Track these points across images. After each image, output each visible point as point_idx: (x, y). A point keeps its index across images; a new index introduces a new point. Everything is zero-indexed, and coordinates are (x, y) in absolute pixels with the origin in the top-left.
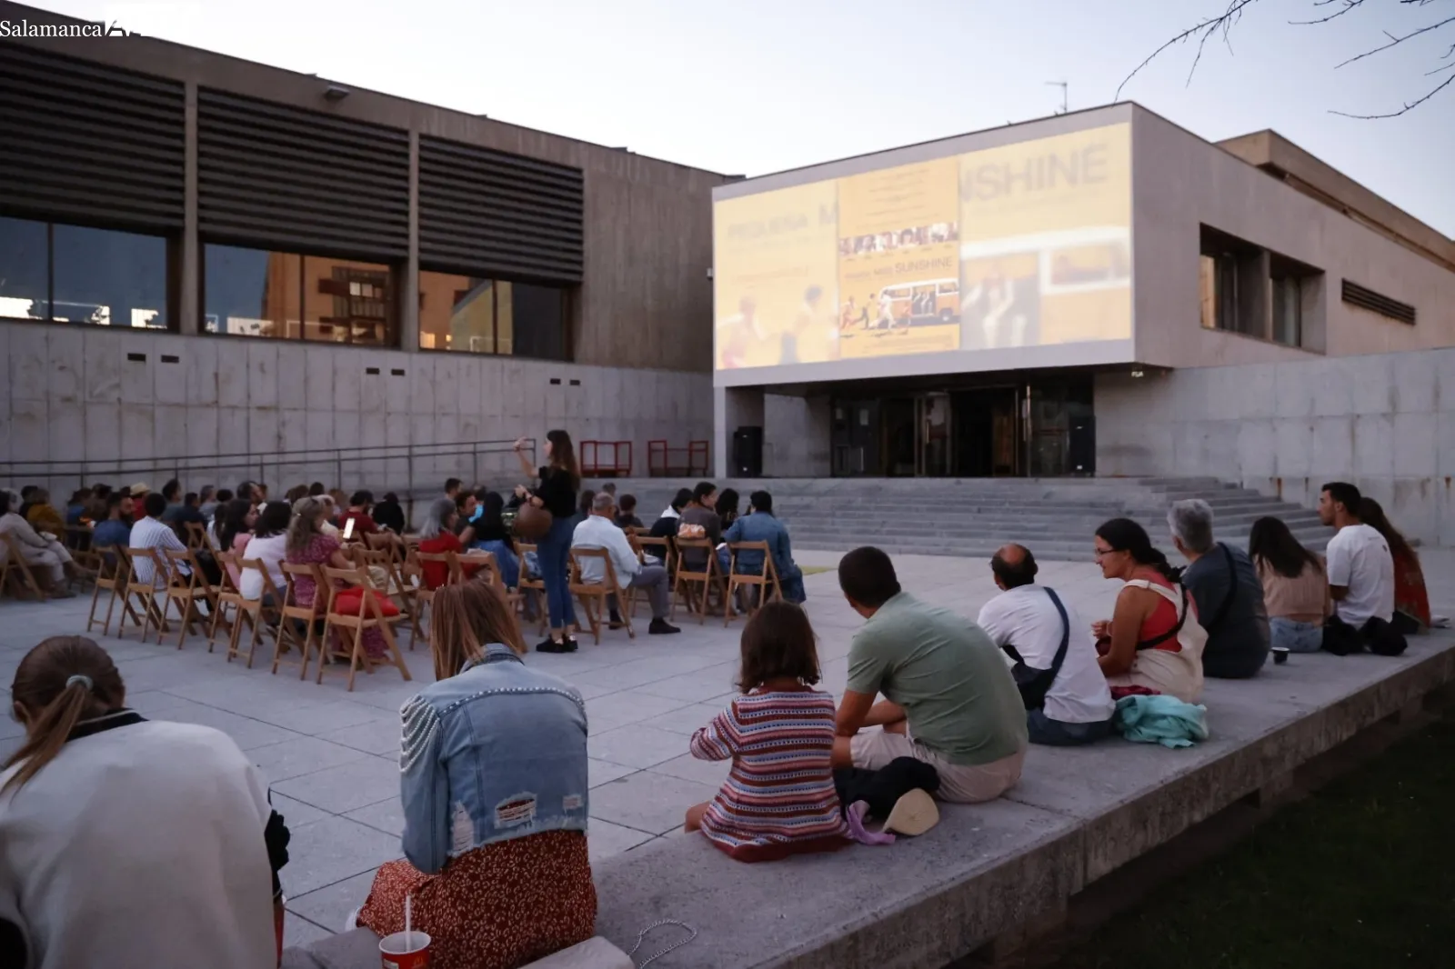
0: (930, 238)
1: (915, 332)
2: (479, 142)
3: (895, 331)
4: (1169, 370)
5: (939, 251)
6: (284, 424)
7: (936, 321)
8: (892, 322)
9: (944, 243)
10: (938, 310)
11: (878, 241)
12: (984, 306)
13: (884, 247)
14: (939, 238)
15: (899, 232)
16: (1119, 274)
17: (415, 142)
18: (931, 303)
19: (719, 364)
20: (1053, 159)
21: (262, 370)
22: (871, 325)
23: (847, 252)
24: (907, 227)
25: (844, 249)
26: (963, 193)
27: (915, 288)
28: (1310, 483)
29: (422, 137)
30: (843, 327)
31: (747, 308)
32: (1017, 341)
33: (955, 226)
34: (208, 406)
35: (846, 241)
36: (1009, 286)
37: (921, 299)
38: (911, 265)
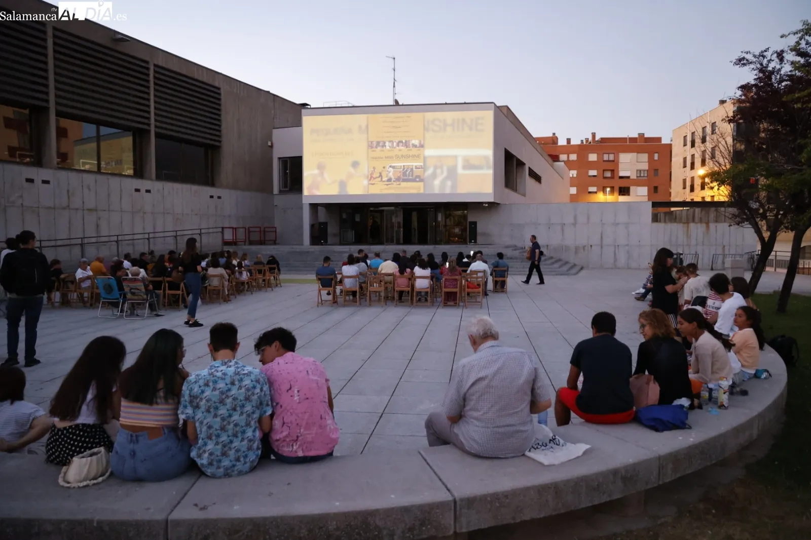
0: (411, 146)
1: (404, 184)
2: (178, 71)
3: (395, 183)
4: (499, 204)
5: (414, 151)
6: (99, 219)
7: (414, 180)
8: (393, 179)
9: (417, 149)
10: (414, 176)
11: (387, 144)
12: (434, 176)
13: (390, 147)
14: (414, 146)
15: (397, 141)
16: (488, 168)
17: (152, 68)
18: (411, 173)
19: (306, 192)
20: (463, 120)
21: (89, 189)
22: (383, 180)
23: (372, 147)
24: (401, 140)
25: (371, 146)
26: (426, 129)
27: (404, 166)
28: (549, 247)
29: (155, 66)
30: (370, 180)
31: (321, 167)
32: (448, 191)
33: (422, 142)
34: (64, 208)
35: (372, 142)
36: (445, 168)
37: (407, 171)
38: (402, 156)
